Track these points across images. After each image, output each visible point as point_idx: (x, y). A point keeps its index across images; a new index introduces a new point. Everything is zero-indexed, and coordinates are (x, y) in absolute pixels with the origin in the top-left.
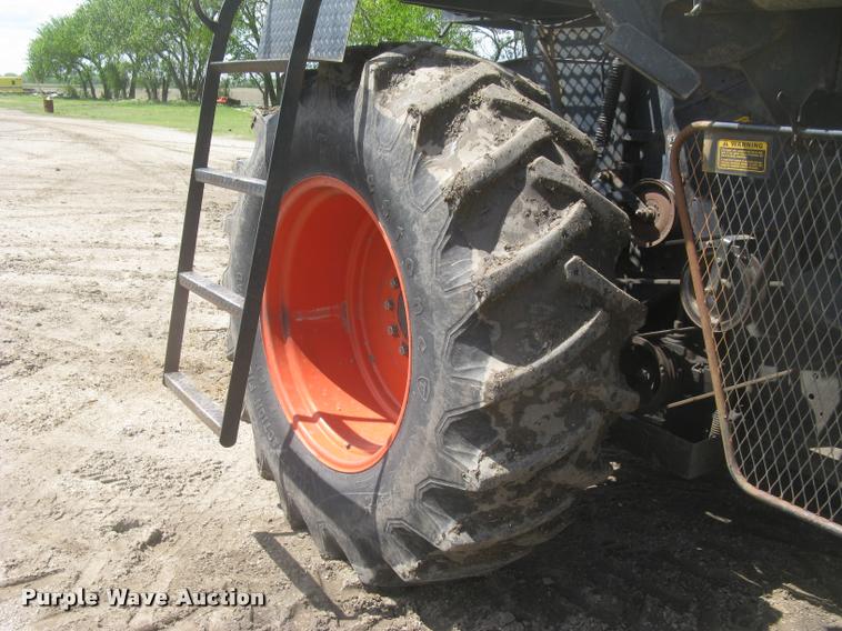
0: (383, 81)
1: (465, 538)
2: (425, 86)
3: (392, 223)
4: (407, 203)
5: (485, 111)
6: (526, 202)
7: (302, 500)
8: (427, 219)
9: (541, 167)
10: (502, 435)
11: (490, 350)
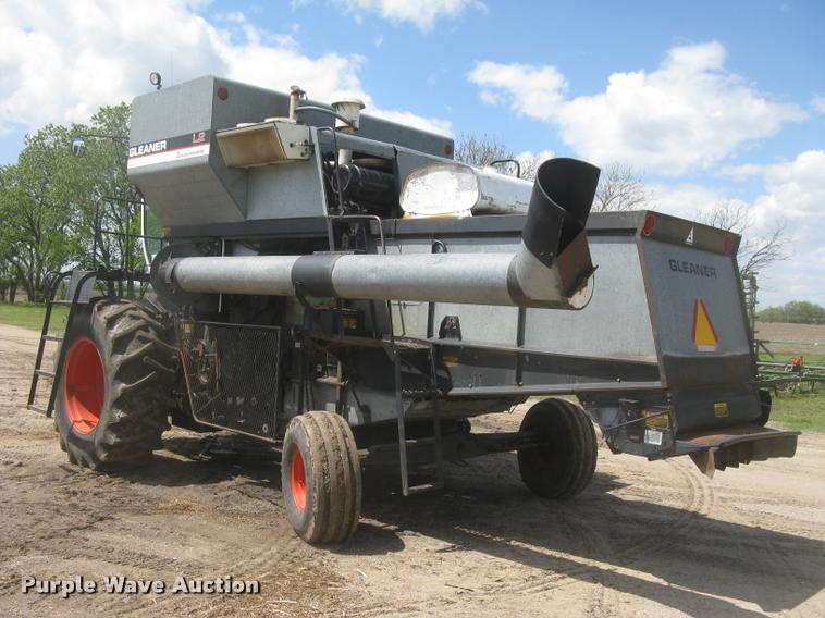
0: (100, 309)
1: (118, 440)
2: (111, 310)
3: (100, 349)
4: (103, 343)
5: (127, 318)
6: (134, 342)
7: (75, 449)
8: (107, 347)
9: (140, 333)
10: (126, 406)
11: (122, 381)
